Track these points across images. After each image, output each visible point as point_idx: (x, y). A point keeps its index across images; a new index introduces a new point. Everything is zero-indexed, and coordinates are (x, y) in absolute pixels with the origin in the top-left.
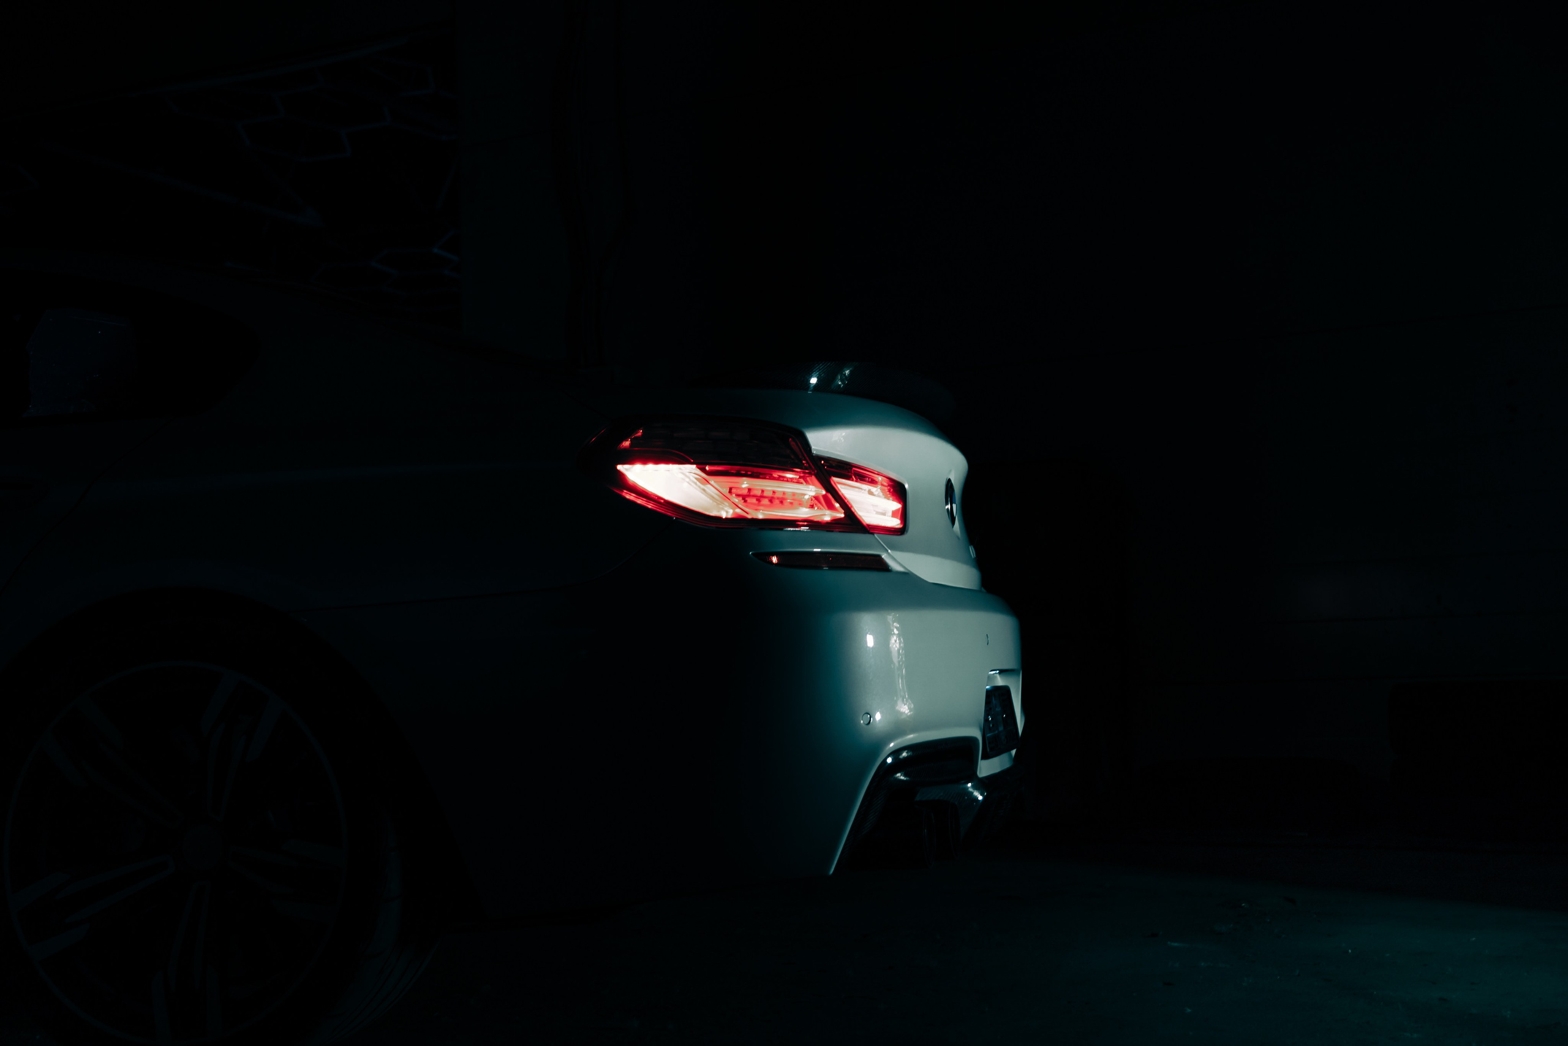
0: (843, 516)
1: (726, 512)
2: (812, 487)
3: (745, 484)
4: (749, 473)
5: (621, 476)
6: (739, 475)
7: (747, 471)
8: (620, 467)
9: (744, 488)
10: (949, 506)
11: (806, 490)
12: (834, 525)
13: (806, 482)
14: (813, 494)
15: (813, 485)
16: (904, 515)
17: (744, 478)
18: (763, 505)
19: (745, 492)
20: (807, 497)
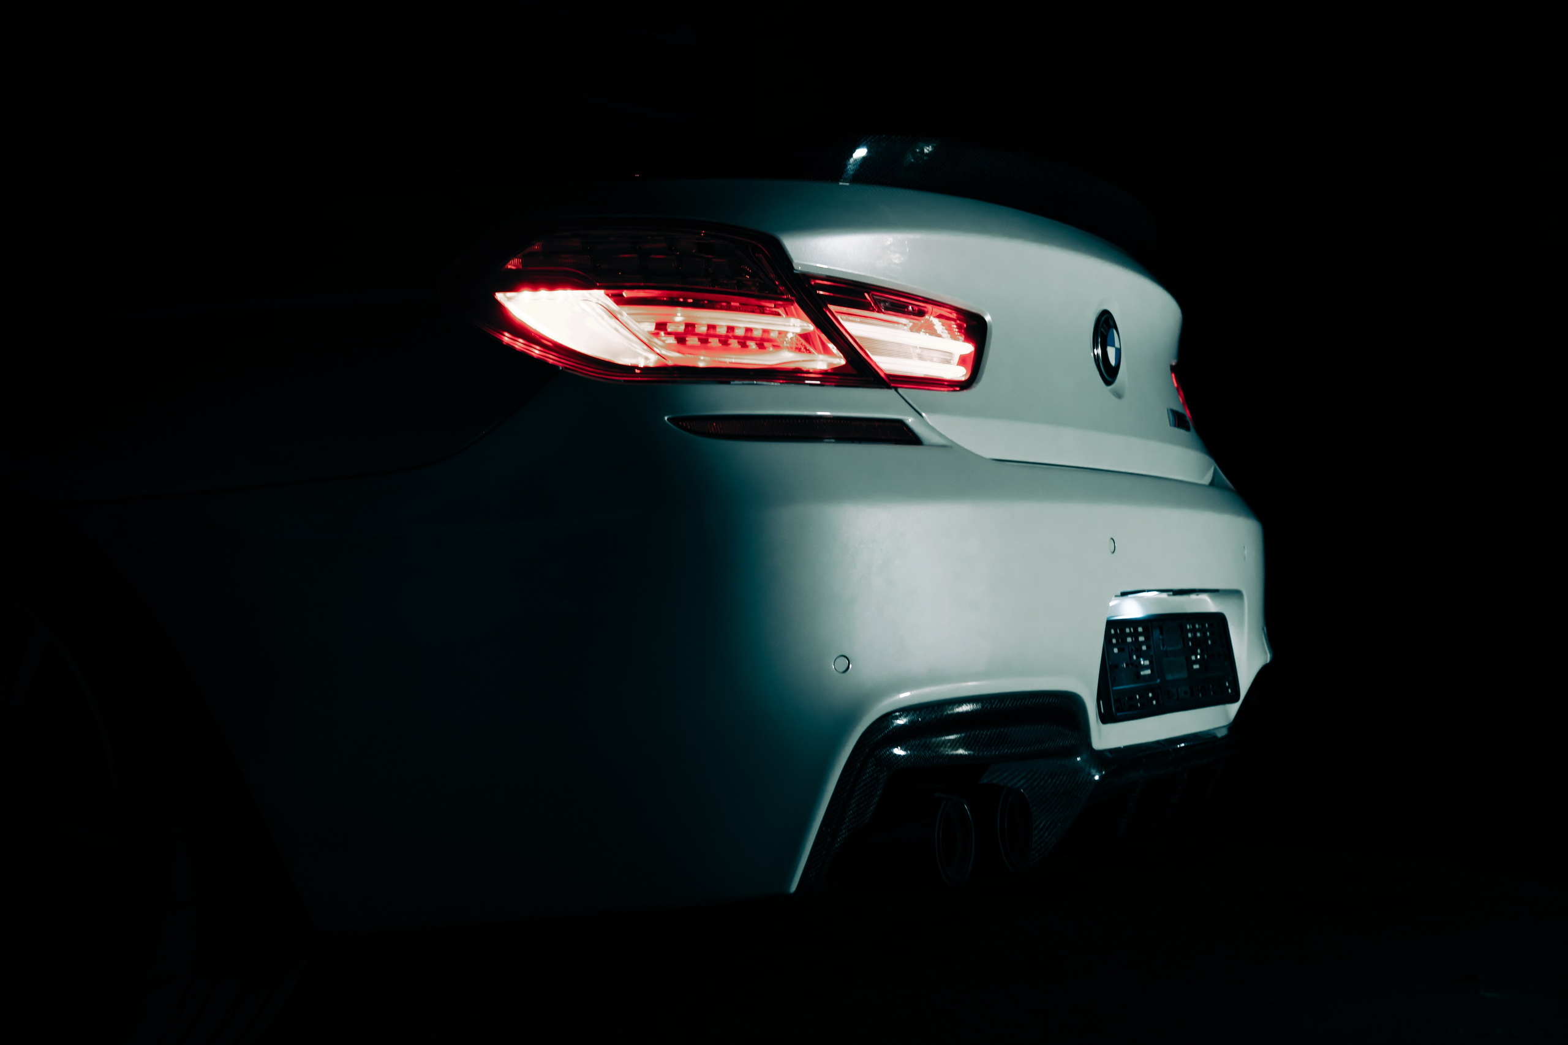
0: (843, 362)
1: (644, 359)
2: (793, 321)
3: (679, 317)
4: (690, 301)
5: (500, 308)
6: (673, 303)
7: (685, 299)
8: (500, 296)
9: (679, 323)
10: (1098, 351)
11: (785, 325)
12: (830, 378)
13: (787, 314)
14: (798, 330)
15: (799, 317)
16: (976, 364)
17: (679, 309)
18: (712, 349)
19: (681, 329)
20: (790, 335)
